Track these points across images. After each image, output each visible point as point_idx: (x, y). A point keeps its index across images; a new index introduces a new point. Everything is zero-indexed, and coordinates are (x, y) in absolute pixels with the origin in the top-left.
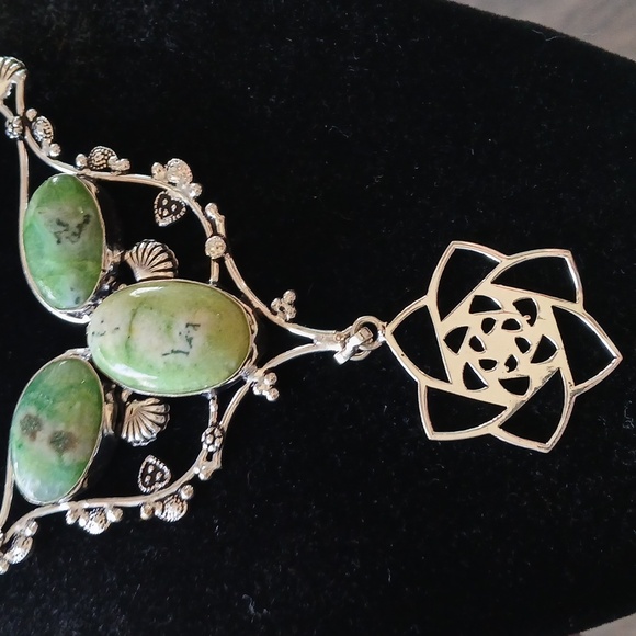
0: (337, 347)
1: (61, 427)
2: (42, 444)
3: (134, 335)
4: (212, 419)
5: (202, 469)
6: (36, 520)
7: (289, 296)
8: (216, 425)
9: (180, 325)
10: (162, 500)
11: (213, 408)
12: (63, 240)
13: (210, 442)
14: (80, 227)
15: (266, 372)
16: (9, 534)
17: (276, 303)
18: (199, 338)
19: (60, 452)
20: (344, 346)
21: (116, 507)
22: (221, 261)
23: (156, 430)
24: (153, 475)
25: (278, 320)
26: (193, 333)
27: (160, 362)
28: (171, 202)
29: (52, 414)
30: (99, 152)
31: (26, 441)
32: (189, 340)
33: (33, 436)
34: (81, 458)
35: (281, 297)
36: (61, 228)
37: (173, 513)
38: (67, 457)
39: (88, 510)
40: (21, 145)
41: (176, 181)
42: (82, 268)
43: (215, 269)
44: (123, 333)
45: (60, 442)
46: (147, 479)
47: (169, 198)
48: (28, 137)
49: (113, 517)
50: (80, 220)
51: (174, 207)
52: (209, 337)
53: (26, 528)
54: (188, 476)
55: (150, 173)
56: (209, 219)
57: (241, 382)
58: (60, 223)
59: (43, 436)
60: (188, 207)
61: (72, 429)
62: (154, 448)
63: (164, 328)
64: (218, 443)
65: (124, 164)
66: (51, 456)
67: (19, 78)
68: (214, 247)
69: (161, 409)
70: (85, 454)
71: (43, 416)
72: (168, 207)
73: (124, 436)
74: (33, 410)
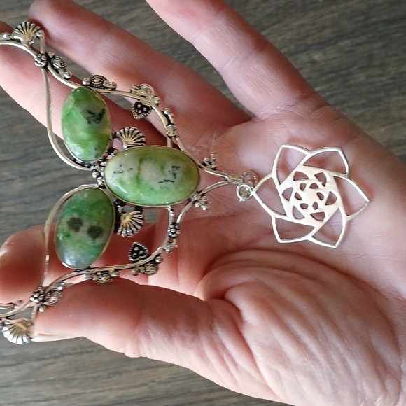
1: (95, 224)
2: (82, 234)
3: (142, 172)
4: (171, 220)
5: (168, 247)
7: (213, 156)
8: (174, 223)
9: (169, 168)
10: (144, 265)
12: (91, 121)
13: (173, 232)
14: (100, 115)
15: (202, 195)
17: (206, 160)
18: (179, 174)
19: (94, 238)
21: (115, 270)
23: (139, 227)
24: (138, 252)
25: (207, 168)
26: (176, 171)
27: (157, 187)
28: (143, 106)
29: (90, 217)
30: (96, 78)
31: (72, 233)
32: (175, 175)
33: (77, 229)
36: (90, 115)
37: (152, 271)
38: (99, 241)
41: (145, 95)
43: (169, 140)
44: (135, 171)
45: (95, 232)
46: (135, 254)
47: (141, 104)
48: (49, 68)
50: (100, 111)
51: (145, 109)
52: (185, 173)
54: (159, 251)
56: (166, 116)
57: (189, 200)
58: (89, 112)
59: (84, 228)
60: (153, 109)
61: (101, 225)
63: (159, 168)
64: (178, 232)
65: (113, 84)
66: (89, 241)
67: (41, 34)
68: (172, 129)
70: (105, 240)
71: (83, 218)
72: (141, 109)
73: (120, 231)
74: (76, 215)
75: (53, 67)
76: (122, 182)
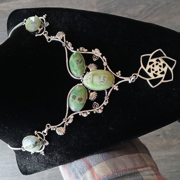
0: (129, 80)
1: (80, 97)
2: (76, 101)
3: (94, 79)
4: (106, 94)
5: (105, 103)
6: (73, 115)
7: (119, 72)
8: (107, 96)
9: (102, 77)
10: (97, 110)
11: (106, 92)
12: (78, 64)
13: (106, 98)
14: (81, 61)
15: (116, 85)
16: (68, 118)
17: (117, 73)
19: (80, 101)
20: (130, 80)
21: (89, 112)
22: (106, 66)
23: (96, 97)
24: (96, 105)
25: (118, 76)
26: (105, 78)
27: (99, 84)
28: (96, 56)
29: (78, 95)
30: (81, 48)
31: (73, 100)
32: (104, 80)
33: (75, 99)
34: (83, 102)
35: (118, 72)
37: (100, 111)
38: (81, 102)
39: (83, 113)
40: (65, 47)
41: (96, 53)
42: (81, 69)
43: (105, 68)
44: (91, 79)
45: (80, 100)
46: (95, 106)
47: (95, 56)
48: (67, 46)
49: (88, 113)
50: (81, 60)
51: (97, 57)
52: (107, 79)
53: (71, 117)
54: (102, 105)
55: (92, 52)
56: (104, 59)
58: (77, 61)
59: (77, 99)
60: (99, 57)
61: (82, 97)
62: (96, 100)
63: (99, 78)
64: (108, 98)
65: (86, 50)
66: (78, 102)
67: (64, 36)
68: (105, 64)
69: (96, 93)
70: (84, 102)
71: (76, 95)
72: (96, 57)
73: (89, 99)
74: (74, 94)
75: (68, 46)
76: (87, 83)
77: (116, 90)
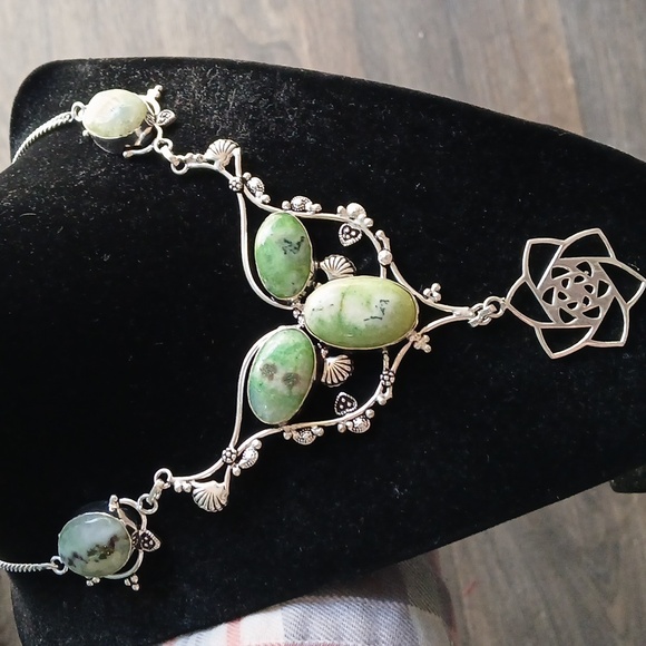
1: (291, 370)
2: (277, 382)
3: (345, 308)
9: (376, 301)
18: (388, 309)
21: (319, 426)
22: (388, 267)
23: (347, 376)
27: (363, 325)
28: (351, 230)
29: (284, 362)
32: (383, 310)
34: (303, 391)
36: (287, 245)
38: (295, 390)
42: (300, 270)
44: (337, 307)
48: (246, 191)
52: (395, 308)
53: (253, 442)
54: (370, 402)
57: (405, 341)
59: (278, 376)
61: (299, 372)
63: (365, 303)
64: (393, 379)
65: (317, 206)
66: (284, 390)
67: (237, 152)
69: (348, 362)
70: (303, 389)
71: (278, 364)
73: (323, 380)
74: (270, 361)
75: (249, 190)
76: (322, 322)
77: (421, 351)
